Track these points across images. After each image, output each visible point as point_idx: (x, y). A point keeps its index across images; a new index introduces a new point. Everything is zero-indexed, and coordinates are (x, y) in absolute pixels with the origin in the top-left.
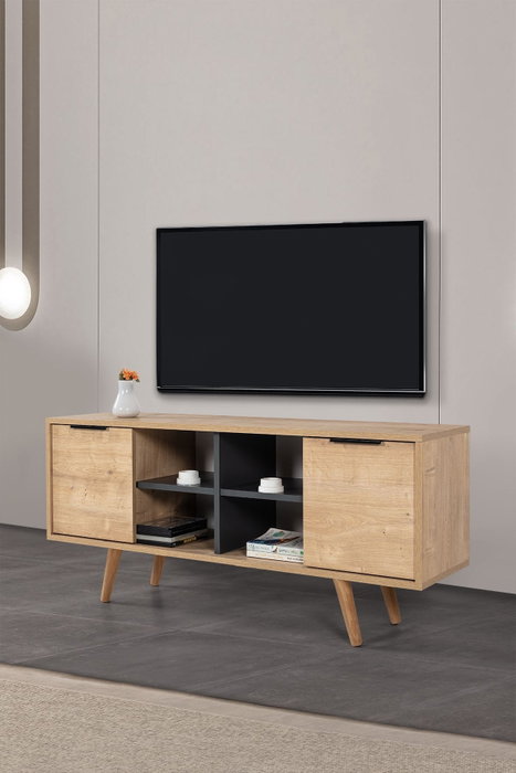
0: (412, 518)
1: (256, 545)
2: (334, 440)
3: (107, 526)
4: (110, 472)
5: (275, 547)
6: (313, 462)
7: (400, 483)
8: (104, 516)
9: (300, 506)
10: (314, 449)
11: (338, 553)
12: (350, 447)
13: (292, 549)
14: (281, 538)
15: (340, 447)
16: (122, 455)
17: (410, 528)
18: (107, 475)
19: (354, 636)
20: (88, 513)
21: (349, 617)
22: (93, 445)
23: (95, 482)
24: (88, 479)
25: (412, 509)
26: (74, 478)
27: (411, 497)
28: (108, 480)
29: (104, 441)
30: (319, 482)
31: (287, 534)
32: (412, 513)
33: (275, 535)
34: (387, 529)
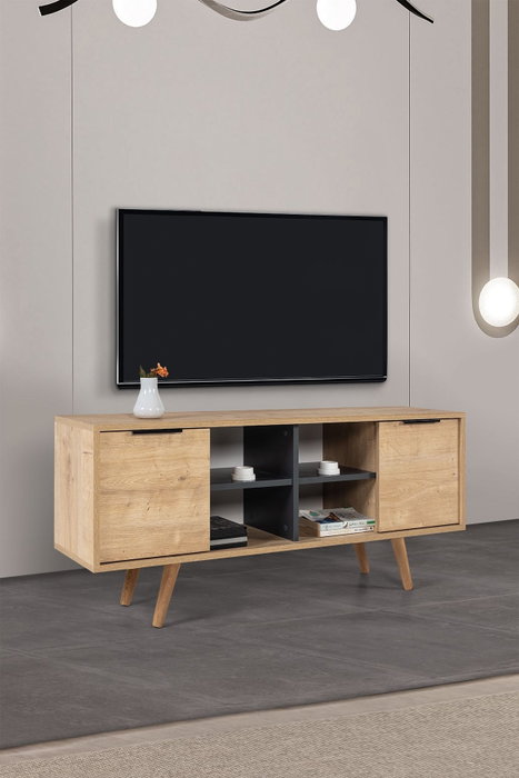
0: (456, 476)
1: (329, 524)
2: (407, 422)
3: (177, 539)
4: (182, 479)
5: (345, 522)
6: (387, 442)
7: (449, 450)
8: (175, 528)
10: (388, 431)
15: (408, 427)
16: (196, 458)
17: (455, 485)
18: (176, 483)
20: (151, 530)
22: (160, 451)
23: (161, 492)
24: (151, 491)
25: (456, 469)
26: (131, 492)
27: (456, 461)
28: (179, 488)
29: (173, 445)
32: (456, 472)
34: (441, 488)
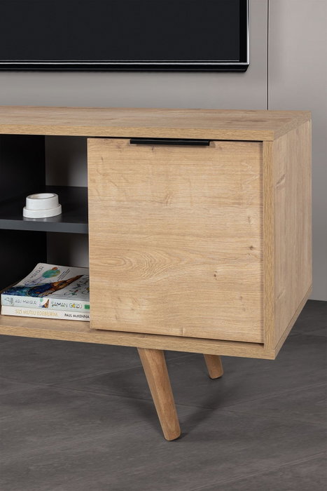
0: (257, 252)
1: (16, 298)
2: (137, 141)
5: (45, 300)
6: (105, 175)
7: (238, 202)
9: (84, 237)
10: (104, 154)
11: (144, 308)
12: (161, 151)
13: (72, 302)
14: (54, 280)
15: (145, 151)
17: (256, 267)
19: (169, 426)
21: (161, 398)
25: (258, 239)
27: (255, 223)
30: (114, 203)
31: (64, 272)
32: (257, 245)
33: (46, 275)
34: (221, 270)
